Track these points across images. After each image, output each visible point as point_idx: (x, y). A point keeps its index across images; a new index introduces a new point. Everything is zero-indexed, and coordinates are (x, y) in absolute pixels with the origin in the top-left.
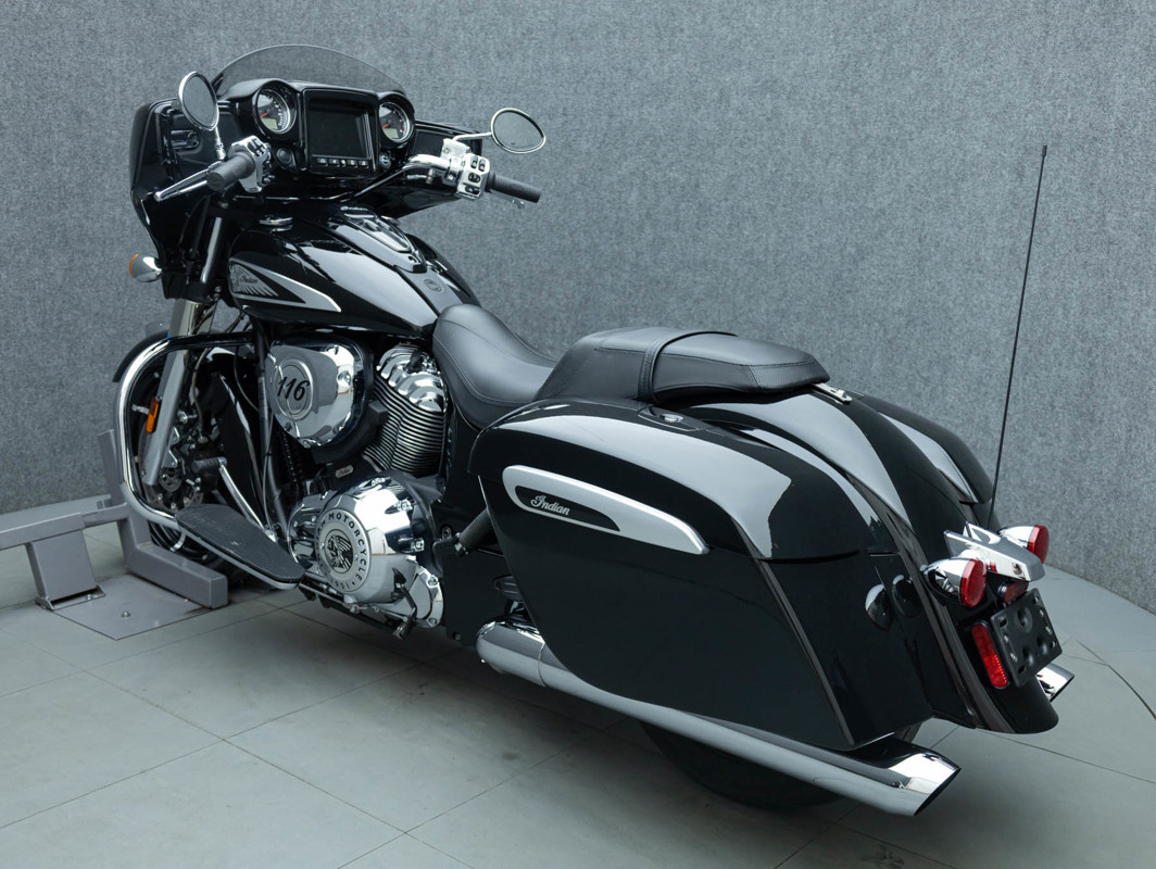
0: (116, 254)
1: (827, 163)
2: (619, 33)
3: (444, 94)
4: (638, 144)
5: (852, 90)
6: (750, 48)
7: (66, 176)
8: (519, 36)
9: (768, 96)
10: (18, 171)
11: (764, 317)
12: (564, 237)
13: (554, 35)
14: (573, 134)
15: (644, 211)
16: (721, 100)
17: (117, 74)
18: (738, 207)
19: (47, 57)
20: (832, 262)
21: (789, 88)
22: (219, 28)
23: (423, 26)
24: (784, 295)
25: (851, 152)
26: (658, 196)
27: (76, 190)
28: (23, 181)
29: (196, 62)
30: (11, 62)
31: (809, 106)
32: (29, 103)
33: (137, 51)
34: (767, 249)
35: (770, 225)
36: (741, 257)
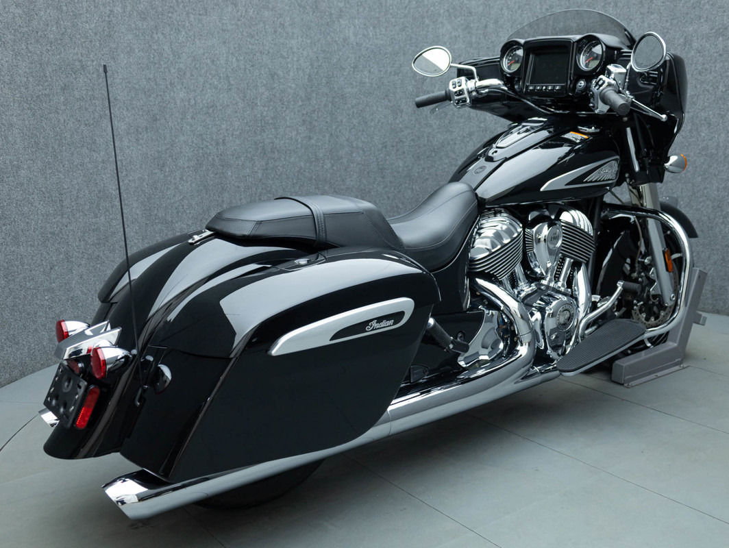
0: (292, 159)
3: (494, 52)
7: (265, 113)
9: (721, 39)
10: (239, 111)
16: (685, 43)
17: (295, 50)
19: (256, 42)
22: (355, 19)
23: (481, 8)
27: (271, 121)
28: (242, 117)
29: (341, 40)
32: (245, 69)
33: (307, 35)
34: (718, 145)
35: (721, 128)
36: (698, 151)
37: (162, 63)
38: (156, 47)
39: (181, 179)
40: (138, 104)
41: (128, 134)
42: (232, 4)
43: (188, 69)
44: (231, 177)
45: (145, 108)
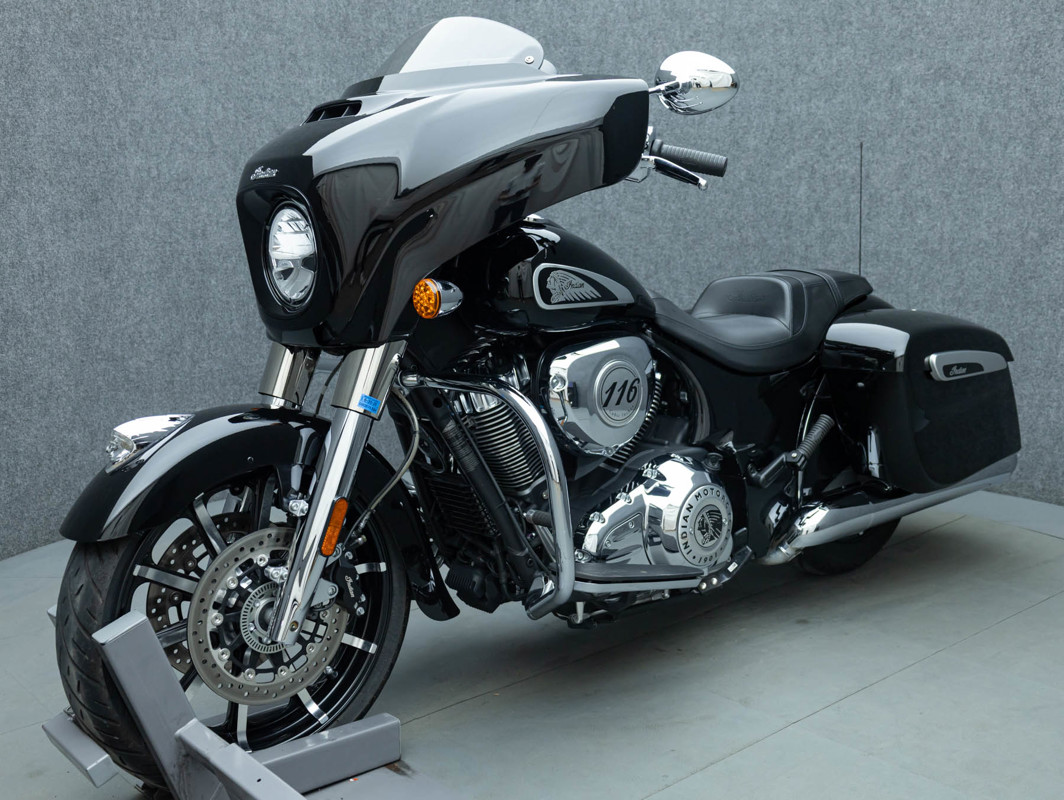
1: (1006, 147)
2: (786, 30)
4: (806, 138)
5: (1032, 71)
6: (922, 36)
8: (686, 38)
9: (942, 83)
10: (226, 186)
11: (940, 307)
12: (731, 233)
13: (721, 36)
14: (741, 131)
15: (813, 204)
16: (892, 90)
18: (911, 196)
19: (253, 81)
20: (1013, 248)
21: (963, 74)
23: (594, 34)
24: (961, 283)
25: (1031, 134)
26: (828, 189)
30: (222, 87)
31: (986, 91)
32: (237, 123)
33: (332, 72)
34: (942, 238)
35: (945, 212)
36: (914, 246)
37: (106, 112)
38: (95, 88)
39: (137, 290)
40: (68, 175)
41: (52, 221)
42: (216, 23)
43: (147, 122)
44: (216, 287)
45: (78, 182)
